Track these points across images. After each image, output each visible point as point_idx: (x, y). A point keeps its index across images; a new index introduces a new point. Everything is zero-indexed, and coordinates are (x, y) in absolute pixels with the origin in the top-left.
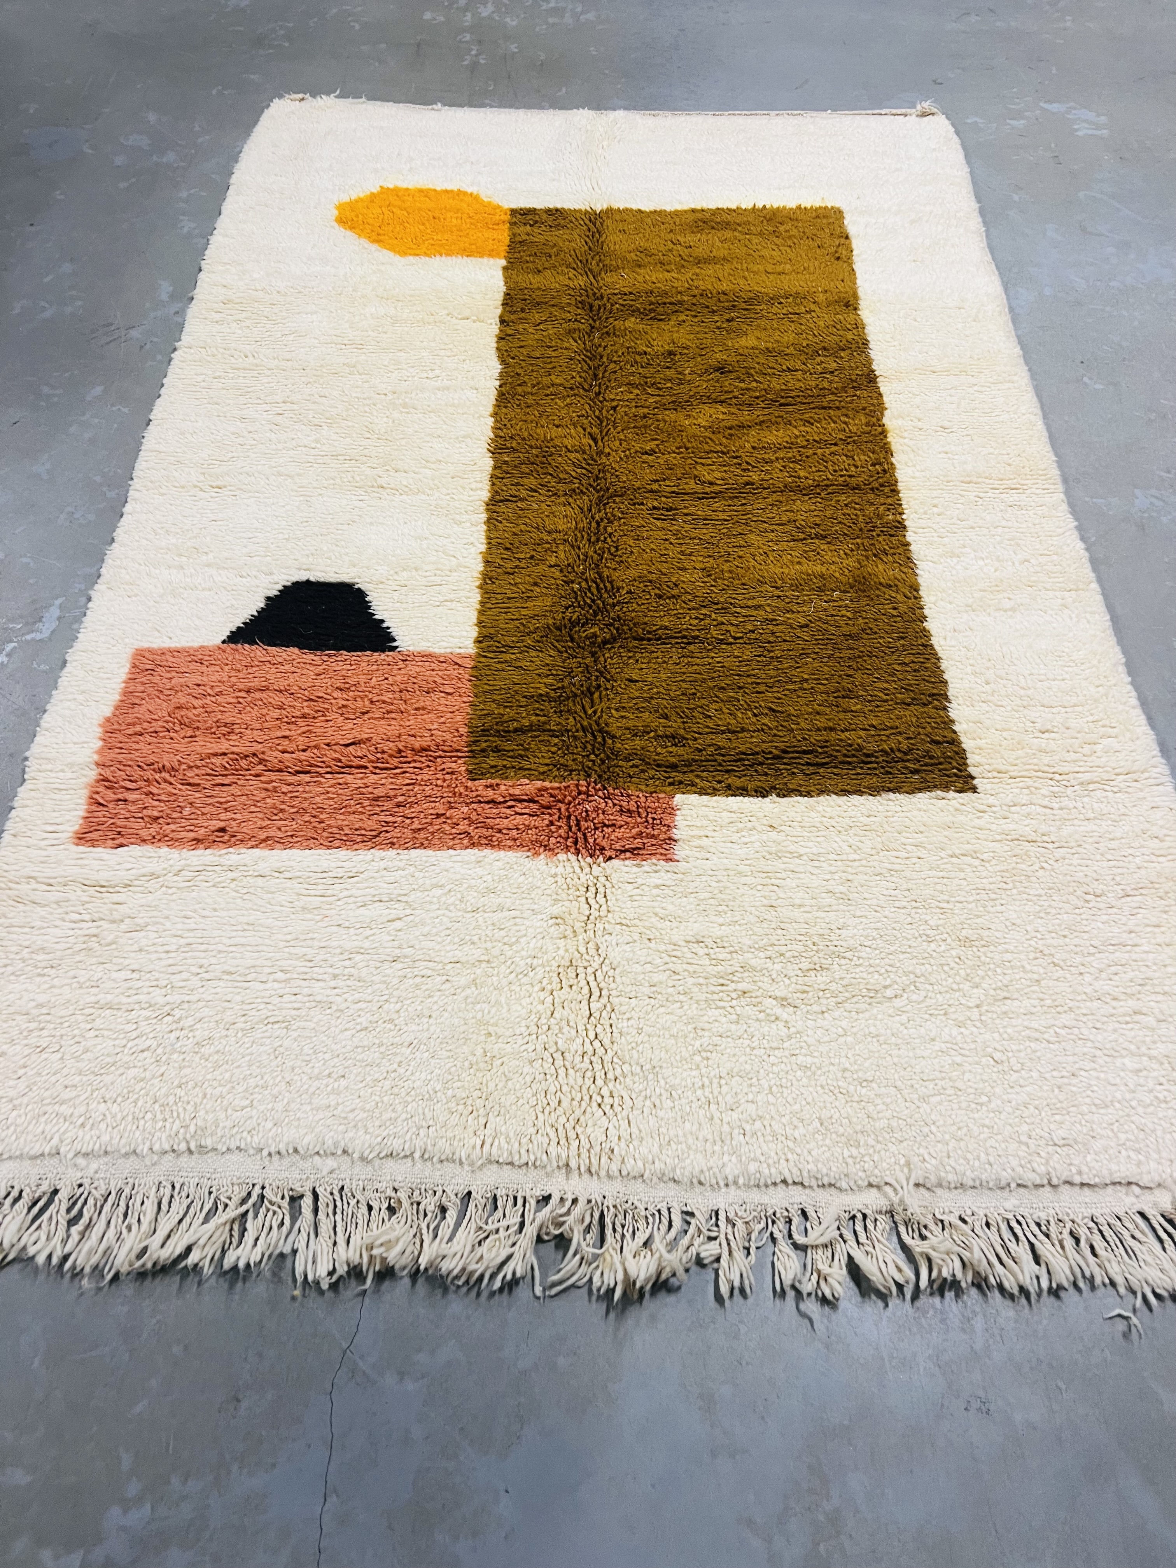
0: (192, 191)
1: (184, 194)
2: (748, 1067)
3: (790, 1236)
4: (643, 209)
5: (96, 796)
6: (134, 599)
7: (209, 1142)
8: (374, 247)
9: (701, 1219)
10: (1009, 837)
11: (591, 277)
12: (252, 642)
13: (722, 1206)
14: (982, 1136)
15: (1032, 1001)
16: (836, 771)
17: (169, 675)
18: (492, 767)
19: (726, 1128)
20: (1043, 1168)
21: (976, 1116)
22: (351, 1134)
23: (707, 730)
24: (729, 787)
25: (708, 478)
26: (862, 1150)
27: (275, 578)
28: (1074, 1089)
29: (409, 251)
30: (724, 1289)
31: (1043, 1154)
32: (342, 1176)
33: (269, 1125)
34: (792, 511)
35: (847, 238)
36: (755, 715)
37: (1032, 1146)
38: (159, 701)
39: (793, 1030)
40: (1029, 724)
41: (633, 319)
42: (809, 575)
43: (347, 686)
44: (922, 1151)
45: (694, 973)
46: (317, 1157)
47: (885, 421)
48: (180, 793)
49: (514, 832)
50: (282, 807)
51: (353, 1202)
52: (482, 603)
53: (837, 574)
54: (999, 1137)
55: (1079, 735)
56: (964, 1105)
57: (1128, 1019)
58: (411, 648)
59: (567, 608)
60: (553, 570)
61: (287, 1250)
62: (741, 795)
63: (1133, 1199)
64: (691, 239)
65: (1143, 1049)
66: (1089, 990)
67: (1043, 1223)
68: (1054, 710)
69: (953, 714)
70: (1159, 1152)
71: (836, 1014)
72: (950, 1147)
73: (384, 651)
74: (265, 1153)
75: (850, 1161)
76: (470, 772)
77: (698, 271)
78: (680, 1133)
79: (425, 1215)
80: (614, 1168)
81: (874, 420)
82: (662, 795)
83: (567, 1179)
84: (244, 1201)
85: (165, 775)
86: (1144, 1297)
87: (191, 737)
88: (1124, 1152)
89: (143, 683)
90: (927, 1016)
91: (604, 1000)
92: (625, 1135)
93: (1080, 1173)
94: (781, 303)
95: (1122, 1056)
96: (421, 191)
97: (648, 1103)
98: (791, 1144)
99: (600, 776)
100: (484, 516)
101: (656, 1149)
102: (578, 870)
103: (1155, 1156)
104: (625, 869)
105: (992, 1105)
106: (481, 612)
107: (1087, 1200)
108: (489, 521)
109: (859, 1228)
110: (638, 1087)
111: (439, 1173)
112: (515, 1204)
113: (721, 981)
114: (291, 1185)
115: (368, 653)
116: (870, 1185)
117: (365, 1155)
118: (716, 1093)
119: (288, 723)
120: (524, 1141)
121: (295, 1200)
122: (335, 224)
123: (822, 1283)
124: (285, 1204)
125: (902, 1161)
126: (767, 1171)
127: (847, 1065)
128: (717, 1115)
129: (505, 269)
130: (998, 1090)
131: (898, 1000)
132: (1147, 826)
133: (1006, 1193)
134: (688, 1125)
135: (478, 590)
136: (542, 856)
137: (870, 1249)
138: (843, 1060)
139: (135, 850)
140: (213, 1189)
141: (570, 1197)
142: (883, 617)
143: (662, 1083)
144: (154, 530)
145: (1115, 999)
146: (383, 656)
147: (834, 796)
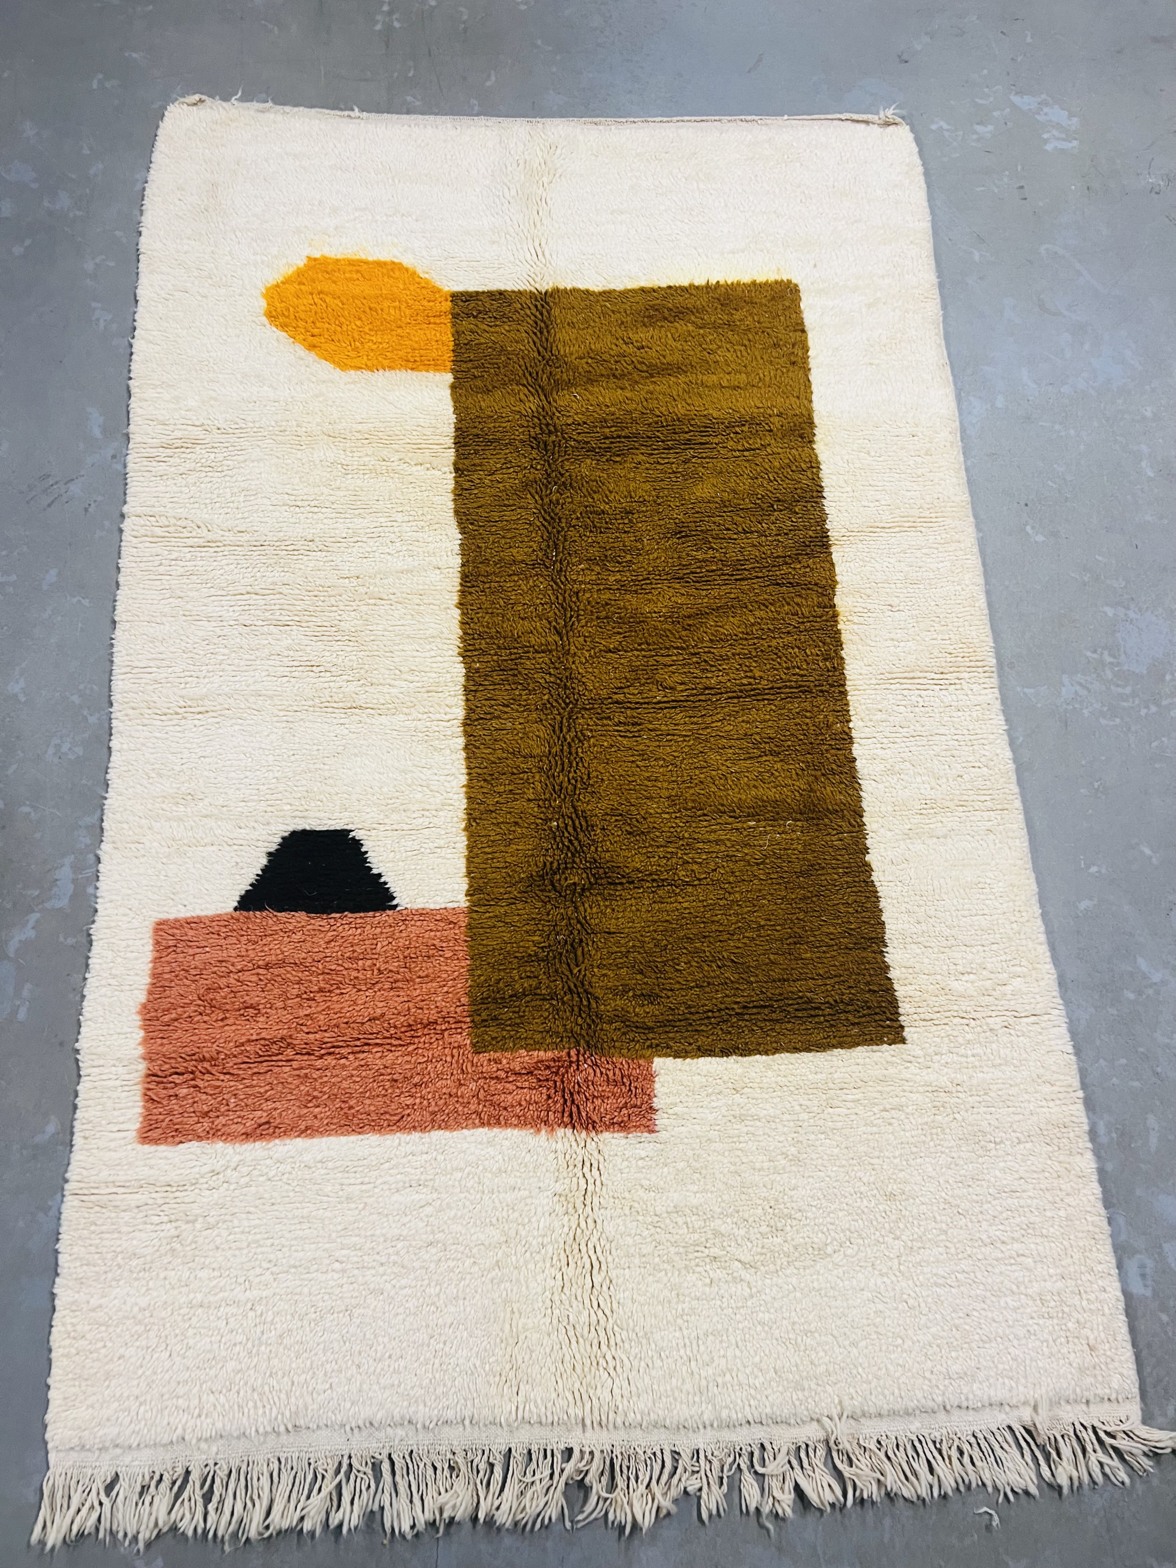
0: (97, 260)
1: (89, 266)
2: (719, 1327)
3: (753, 1466)
4: (591, 289)
5: (149, 1093)
6: (142, 860)
7: (301, 1422)
8: (311, 357)
9: (685, 1459)
10: (930, 1089)
11: (543, 398)
12: (261, 909)
13: (701, 1447)
14: (897, 1374)
15: (940, 1249)
16: (789, 1026)
17: (191, 951)
18: (493, 1039)
19: (704, 1383)
20: (940, 1398)
21: (892, 1356)
22: (412, 1409)
23: (677, 986)
24: (699, 1049)
25: (669, 682)
26: (806, 1393)
27: (272, 829)
28: (967, 1327)
29: (348, 362)
30: (705, 1515)
31: (941, 1387)
32: (410, 1442)
33: (348, 1405)
34: (748, 722)
35: (803, 331)
36: (719, 967)
37: (934, 1381)
38: (187, 982)
39: (754, 1290)
40: (952, 967)
41: (588, 461)
42: (763, 801)
43: (355, 954)
44: (852, 1390)
45: (675, 1244)
46: (389, 1429)
47: (837, 600)
48: (224, 1084)
49: (518, 1109)
50: (315, 1093)
51: (422, 1465)
52: (470, 848)
53: (789, 801)
54: (910, 1374)
55: (992, 976)
56: (884, 1348)
57: (1013, 1261)
58: (409, 906)
59: (547, 850)
60: (532, 805)
61: (376, 1508)
62: (710, 1055)
63: (1004, 1416)
64: (642, 335)
65: (1022, 1288)
66: (984, 1237)
67: (938, 1441)
68: (973, 950)
69: (888, 959)
70: (1026, 1377)
71: (788, 1272)
72: (873, 1386)
73: (384, 910)
74: (348, 1428)
75: (797, 1403)
76: (473, 1045)
77: (651, 387)
78: (668, 1388)
79: (478, 1472)
80: (619, 1421)
81: (826, 599)
82: (642, 1062)
83: (584, 1432)
84: (338, 1472)
85: (206, 1065)
86: (1005, 1494)
87: (222, 1020)
88: (1001, 1380)
89: (169, 963)
90: (858, 1268)
91: (603, 1274)
92: (626, 1393)
93: (967, 1399)
94: (737, 433)
95: (1005, 1296)
96: (351, 263)
97: (643, 1364)
98: (753, 1392)
99: (588, 1043)
100: (461, 741)
101: (650, 1404)
102: (574, 1144)
103: (1023, 1381)
104: (614, 1141)
105: (906, 1346)
106: (470, 860)
107: (971, 1419)
108: (466, 748)
109: (803, 1455)
110: (634, 1351)
111: (484, 1435)
112: (545, 1457)
113: (697, 1248)
114: (372, 1454)
115: (371, 914)
116: (812, 1419)
117: (427, 1424)
118: (695, 1352)
119: (308, 999)
120: (549, 1405)
121: (376, 1467)
122: (264, 320)
123: (776, 1504)
124: (369, 1471)
125: (836, 1401)
126: (734, 1416)
127: (796, 1319)
128: (696, 1370)
129: (453, 387)
130: (910, 1332)
131: (836, 1254)
132: (1042, 1071)
133: (911, 1418)
134: (674, 1381)
135: (464, 833)
136: (543, 1132)
137: (811, 1473)
138: (793, 1314)
139: (193, 1147)
140: (312, 1461)
141: (587, 1450)
142: (831, 850)
143: (653, 1346)
144: (147, 774)
145: (1003, 1242)
146: (384, 917)
147: (788, 1054)
